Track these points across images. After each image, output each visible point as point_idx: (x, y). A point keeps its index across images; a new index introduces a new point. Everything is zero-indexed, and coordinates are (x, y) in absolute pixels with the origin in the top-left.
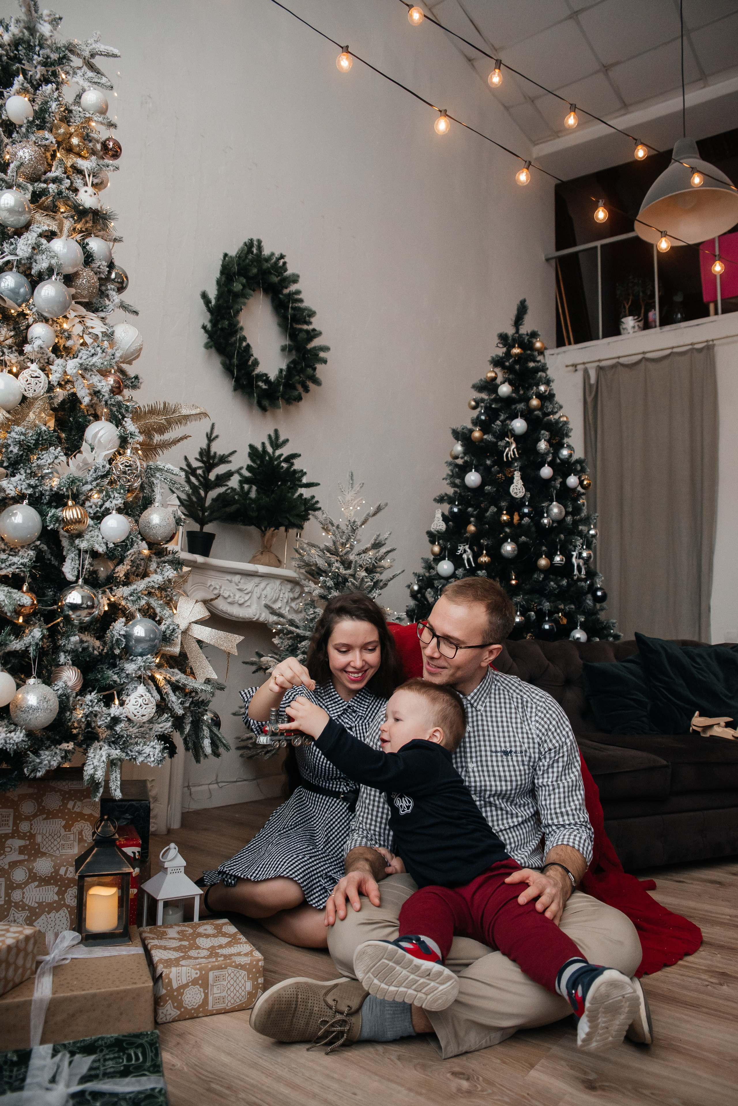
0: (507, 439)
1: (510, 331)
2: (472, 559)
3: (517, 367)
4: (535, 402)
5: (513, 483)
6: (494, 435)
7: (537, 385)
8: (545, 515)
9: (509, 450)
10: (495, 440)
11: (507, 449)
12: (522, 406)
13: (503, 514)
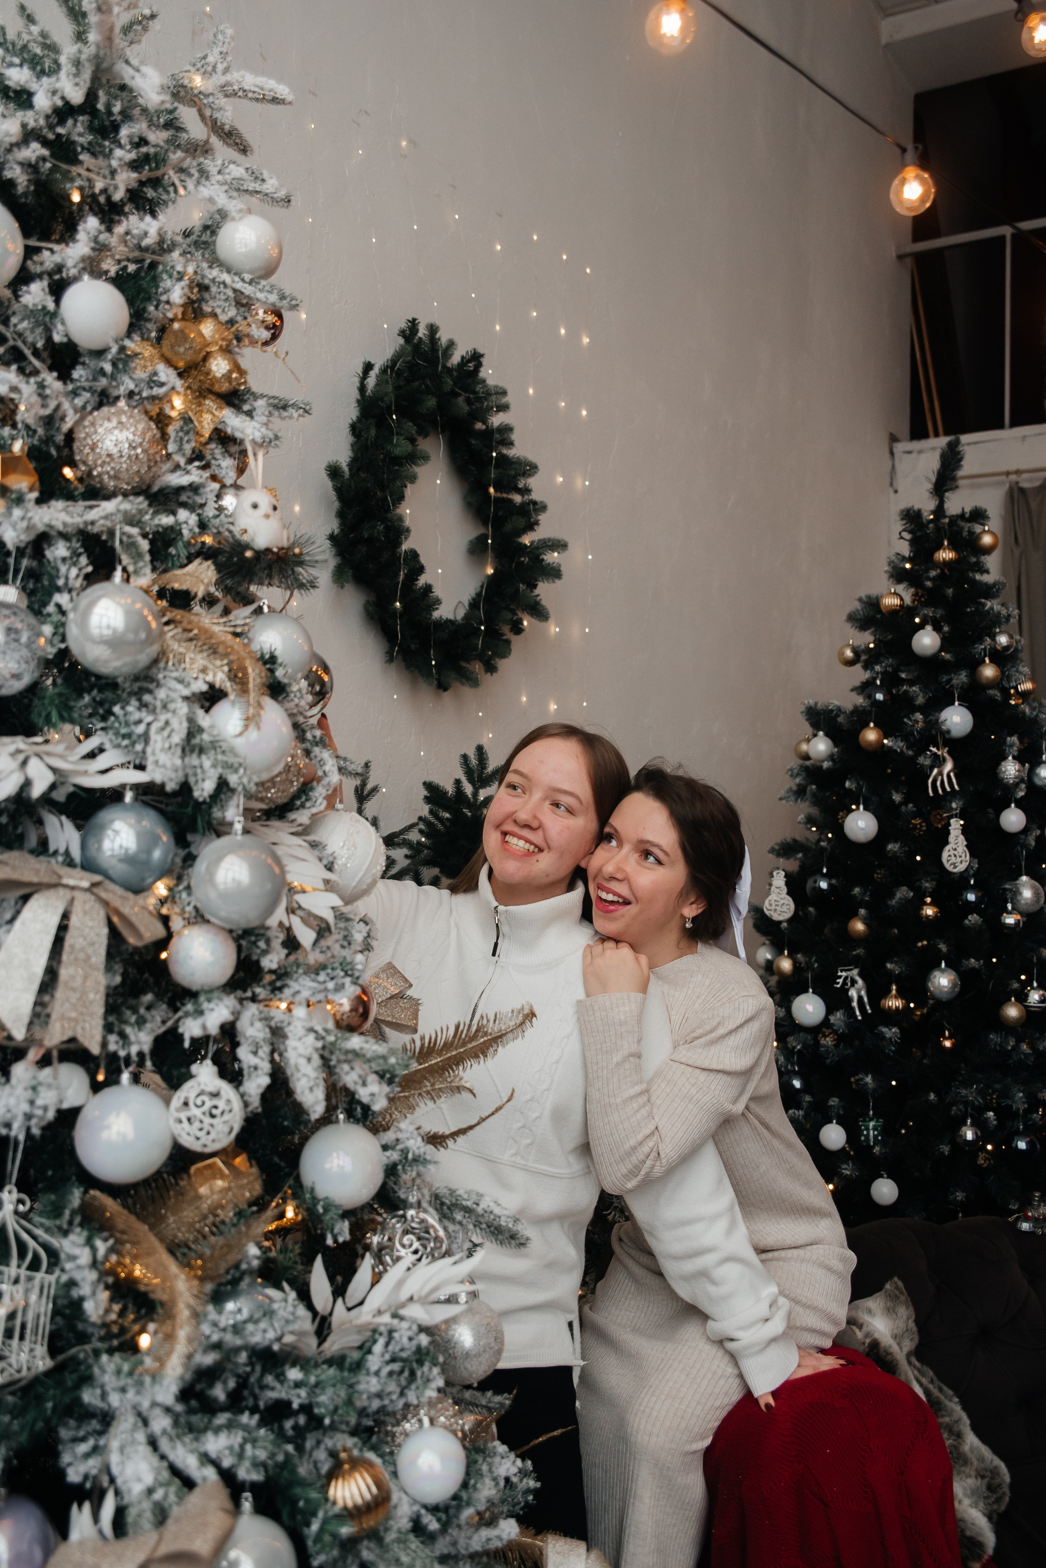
0: (934, 750)
1: (927, 505)
2: (866, 999)
3: (948, 590)
4: (989, 672)
5: (947, 843)
6: (906, 737)
7: (993, 633)
8: (1009, 906)
9: (940, 773)
10: (908, 752)
11: (935, 771)
12: (962, 678)
13: (925, 904)
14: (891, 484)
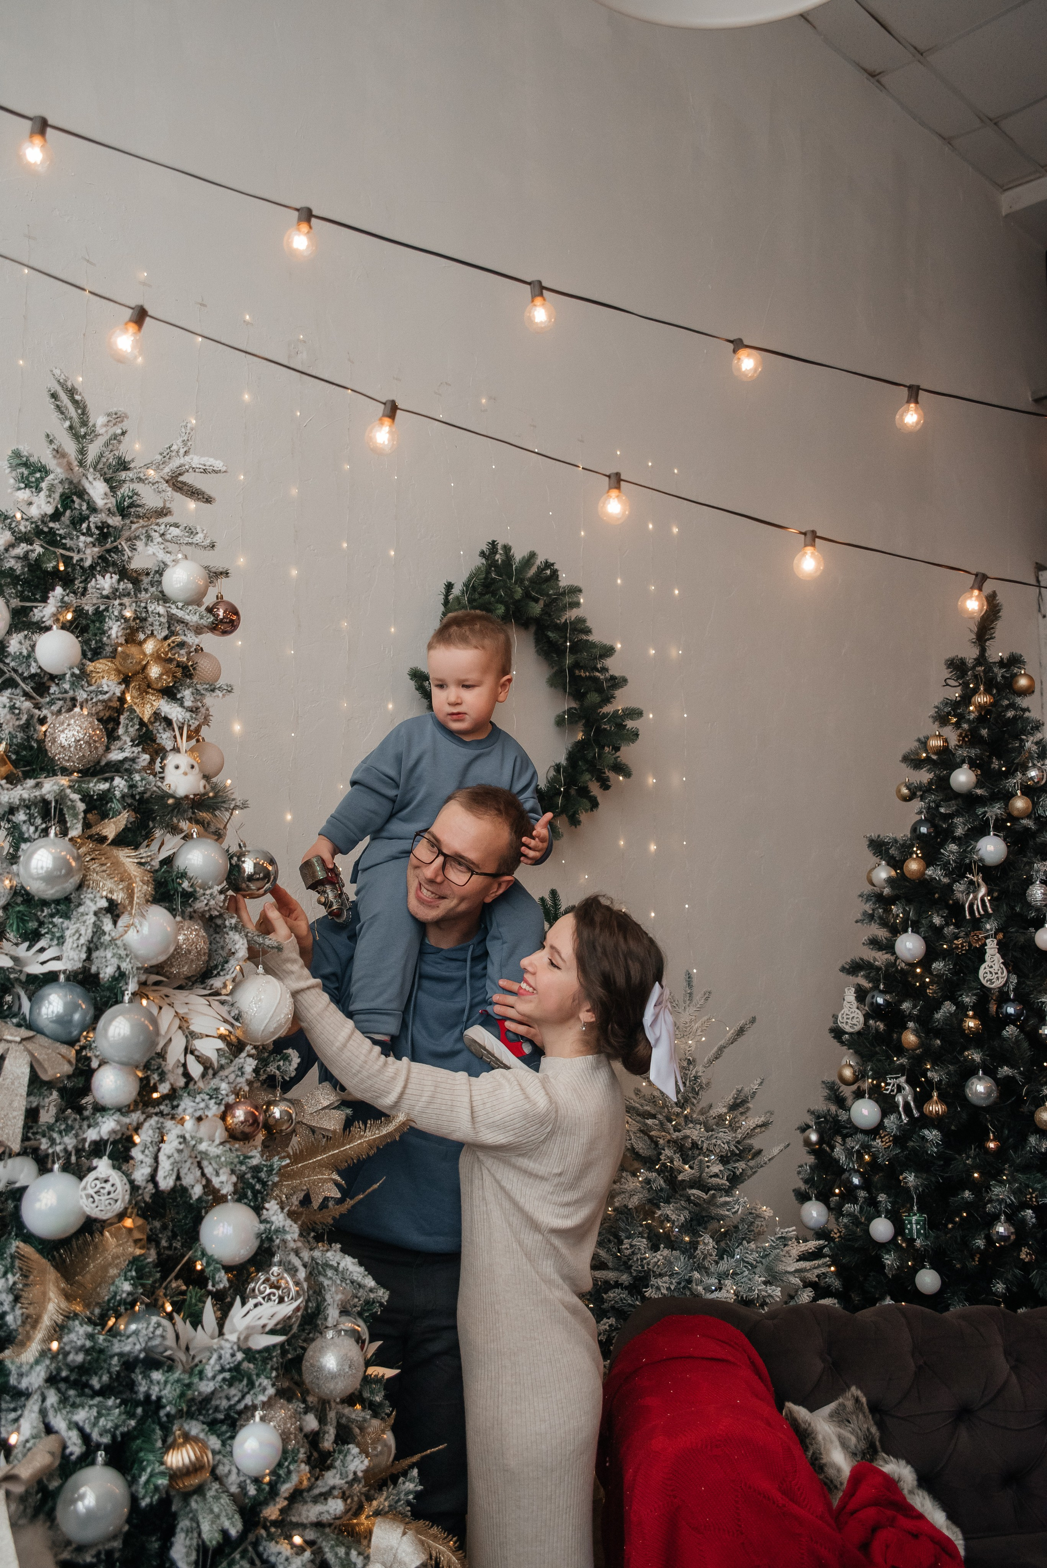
0: (970, 877)
1: (970, 653)
2: (911, 1104)
3: (984, 732)
4: (1020, 803)
5: (984, 961)
6: (945, 866)
7: (1025, 769)
9: (975, 898)
10: (946, 880)
11: (971, 896)
12: (994, 811)
13: (967, 1016)
14: (1040, 611)
